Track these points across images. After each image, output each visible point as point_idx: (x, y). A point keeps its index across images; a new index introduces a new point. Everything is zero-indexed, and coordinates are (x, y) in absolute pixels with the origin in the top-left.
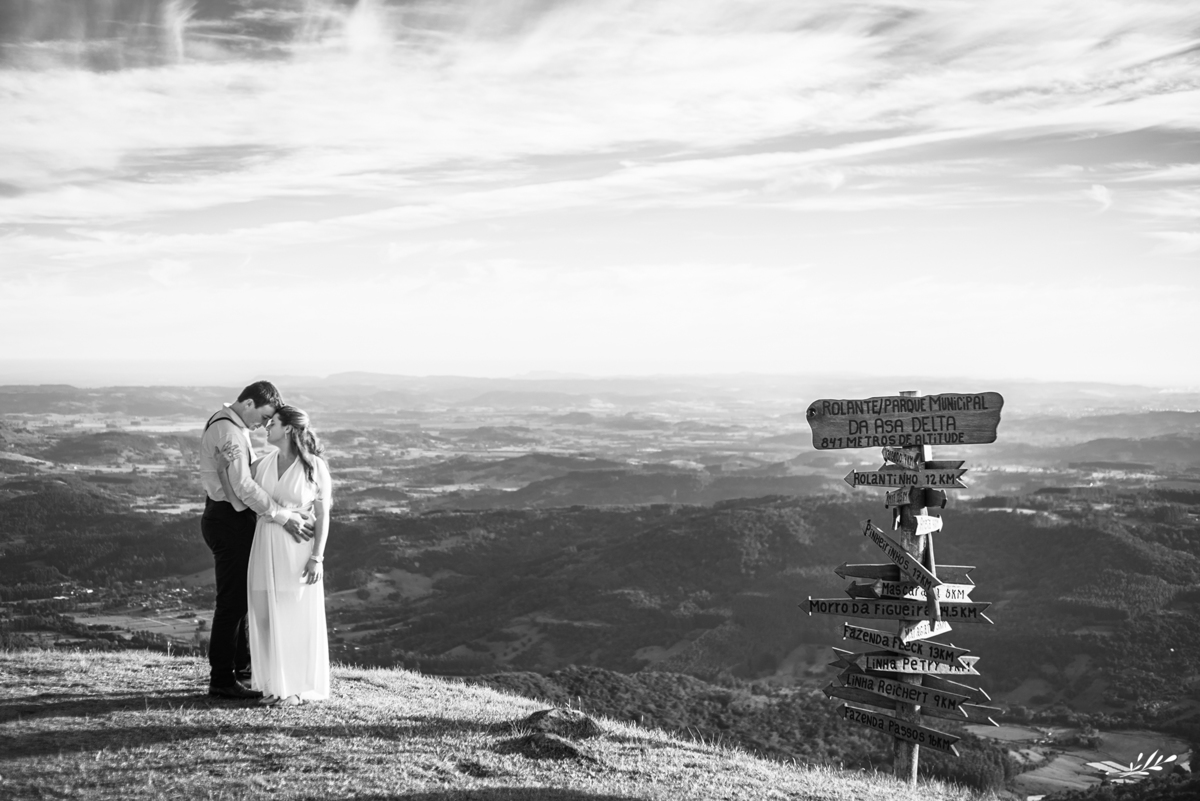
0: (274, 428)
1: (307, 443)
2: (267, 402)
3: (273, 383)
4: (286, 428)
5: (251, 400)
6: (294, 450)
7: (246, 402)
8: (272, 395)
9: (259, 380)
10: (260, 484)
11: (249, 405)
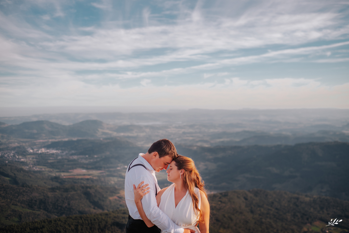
0: (172, 172)
1: (194, 180)
2: (167, 154)
3: (170, 141)
4: (180, 171)
5: (157, 153)
6: (185, 186)
7: (153, 153)
8: (170, 149)
9: (161, 139)
10: (163, 211)
11: (155, 156)
